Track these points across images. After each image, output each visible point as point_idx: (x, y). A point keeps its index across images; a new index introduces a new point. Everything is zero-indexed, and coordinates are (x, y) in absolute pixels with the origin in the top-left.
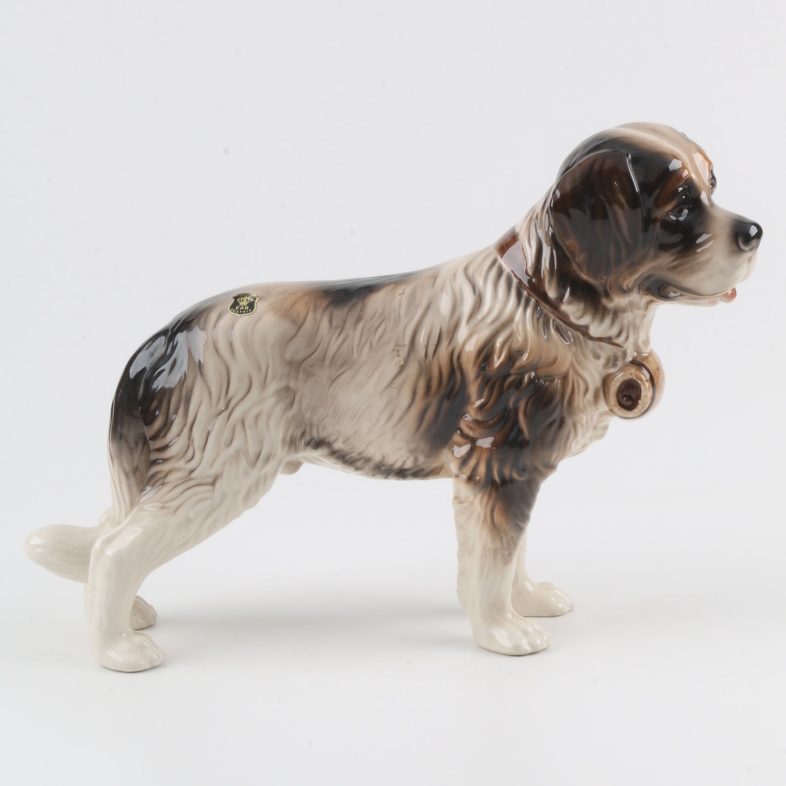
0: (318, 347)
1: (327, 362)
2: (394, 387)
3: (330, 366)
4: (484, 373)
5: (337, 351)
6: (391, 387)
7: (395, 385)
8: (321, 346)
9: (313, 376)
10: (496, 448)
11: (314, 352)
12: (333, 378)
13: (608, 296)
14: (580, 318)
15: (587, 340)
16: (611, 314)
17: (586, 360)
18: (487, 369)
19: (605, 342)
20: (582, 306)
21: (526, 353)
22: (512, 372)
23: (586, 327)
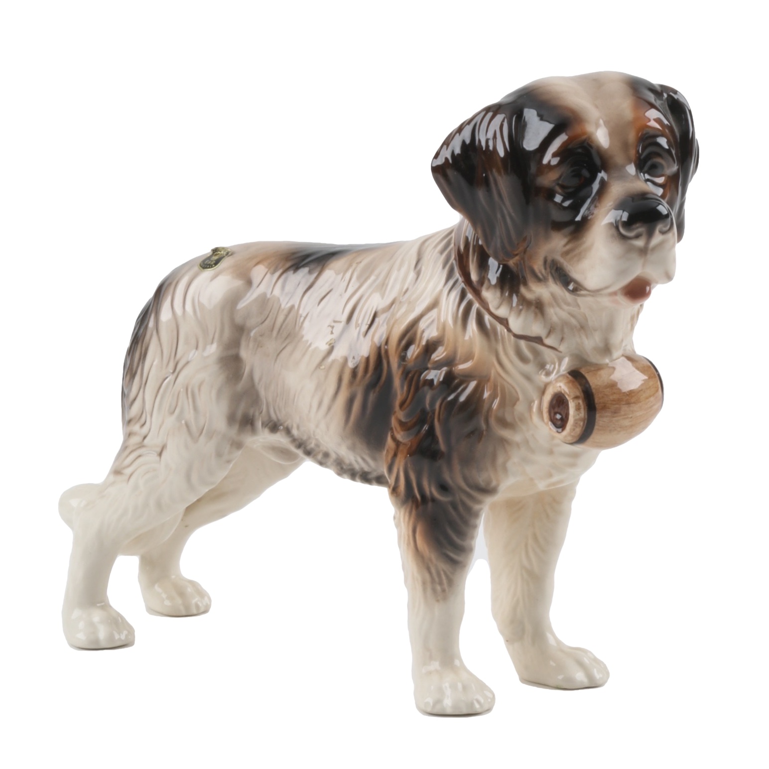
0: (269, 314)
1: (275, 333)
2: (322, 369)
3: (276, 338)
4: (404, 363)
5: (284, 321)
6: (319, 368)
7: (323, 367)
8: (271, 314)
9: (261, 347)
10: (410, 456)
11: (265, 320)
12: (278, 352)
13: (525, 284)
14: (498, 308)
15: (512, 337)
16: (533, 308)
17: (511, 362)
18: (406, 359)
19: (536, 342)
20: (498, 293)
21: (442, 345)
22: (429, 366)
23: (507, 320)
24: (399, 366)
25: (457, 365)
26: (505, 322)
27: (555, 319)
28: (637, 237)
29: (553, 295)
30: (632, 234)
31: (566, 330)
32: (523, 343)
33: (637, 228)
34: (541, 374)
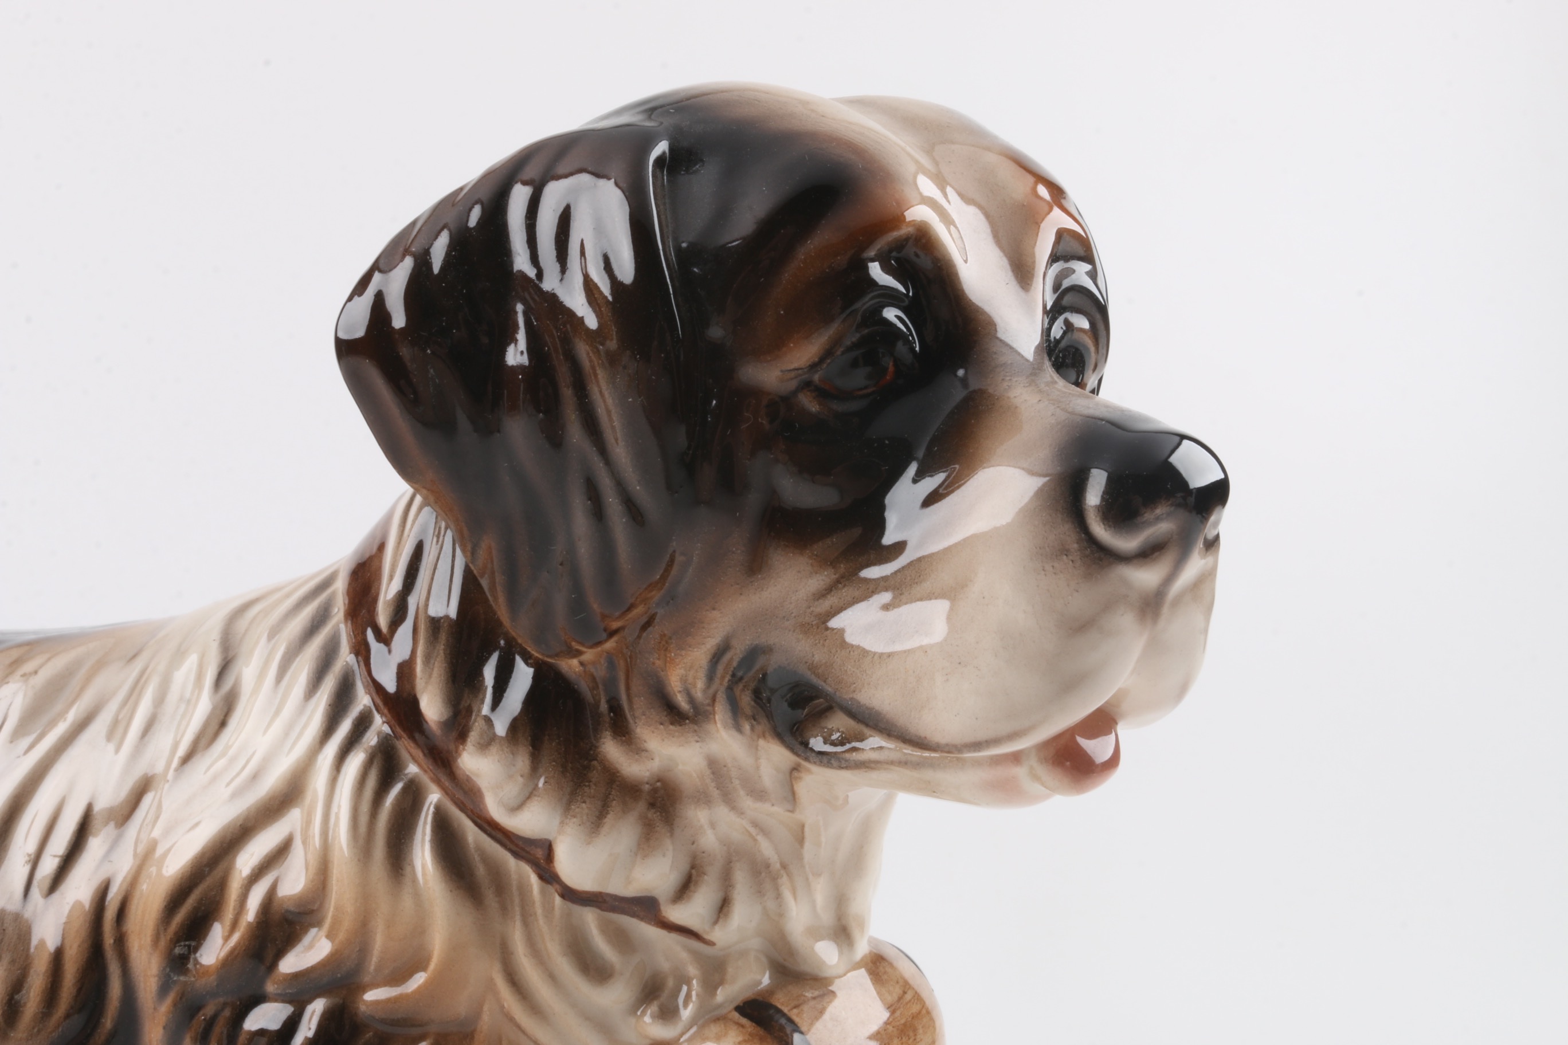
13: (622, 730)
14: (517, 808)
15: (558, 899)
16: (641, 806)
17: (552, 978)
18: (190, 966)
19: (633, 915)
20: (522, 761)
21: (319, 924)
22: (270, 988)
23: (548, 848)
24: (164, 989)
25: (364, 988)
26: (540, 853)
27: (709, 841)
28: (1148, 554)
29: (716, 768)
30: (1127, 543)
31: (741, 878)
32: (590, 918)
33: (1158, 519)
34: (644, 1013)
